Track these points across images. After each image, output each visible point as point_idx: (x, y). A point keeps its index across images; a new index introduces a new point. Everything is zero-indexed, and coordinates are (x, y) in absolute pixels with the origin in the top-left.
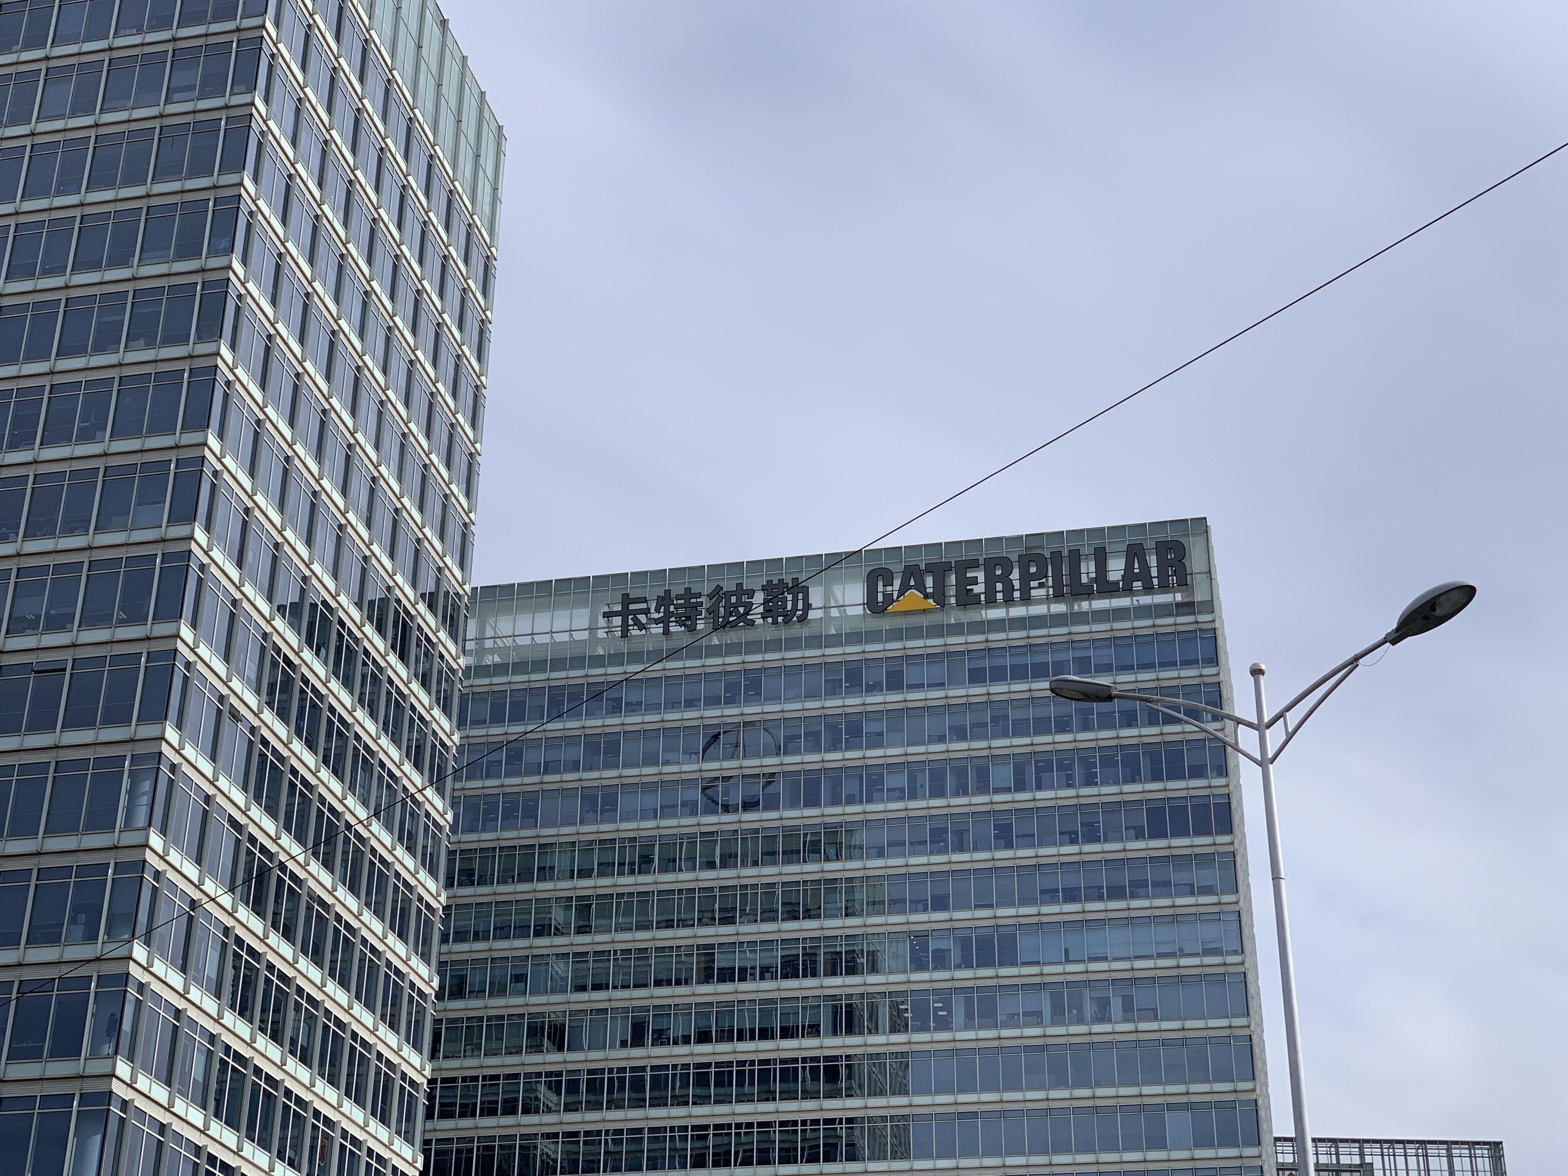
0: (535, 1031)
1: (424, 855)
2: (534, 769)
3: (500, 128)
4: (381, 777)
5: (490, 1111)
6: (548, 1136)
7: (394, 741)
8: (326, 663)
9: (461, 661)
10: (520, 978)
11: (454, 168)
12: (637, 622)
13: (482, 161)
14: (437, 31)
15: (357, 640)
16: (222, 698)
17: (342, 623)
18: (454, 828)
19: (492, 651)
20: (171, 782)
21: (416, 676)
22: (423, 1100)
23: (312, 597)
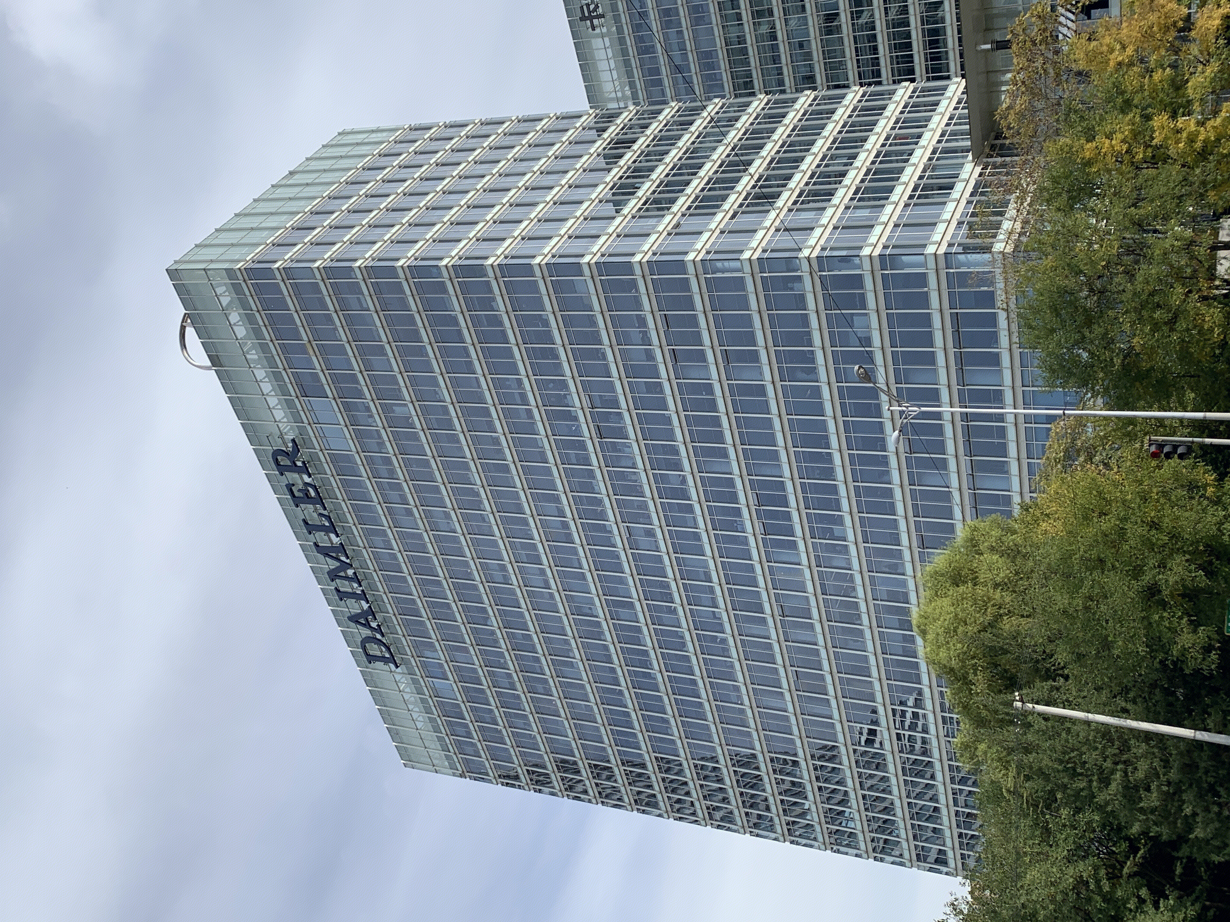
0: (829, 32)
1: (739, 111)
2: (685, 56)
3: (339, 134)
4: (700, 142)
5: (875, 49)
6: (886, 13)
7: (679, 139)
8: (643, 183)
9: (631, 108)
10: (801, 45)
11: (367, 156)
12: (595, 10)
13: (359, 141)
14: (297, 176)
15: (629, 168)
16: (669, 234)
17: (621, 178)
18: (723, 97)
19: (623, 92)
20: (716, 252)
21: (643, 132)
22: (872, 88)
23: (609, 196)
